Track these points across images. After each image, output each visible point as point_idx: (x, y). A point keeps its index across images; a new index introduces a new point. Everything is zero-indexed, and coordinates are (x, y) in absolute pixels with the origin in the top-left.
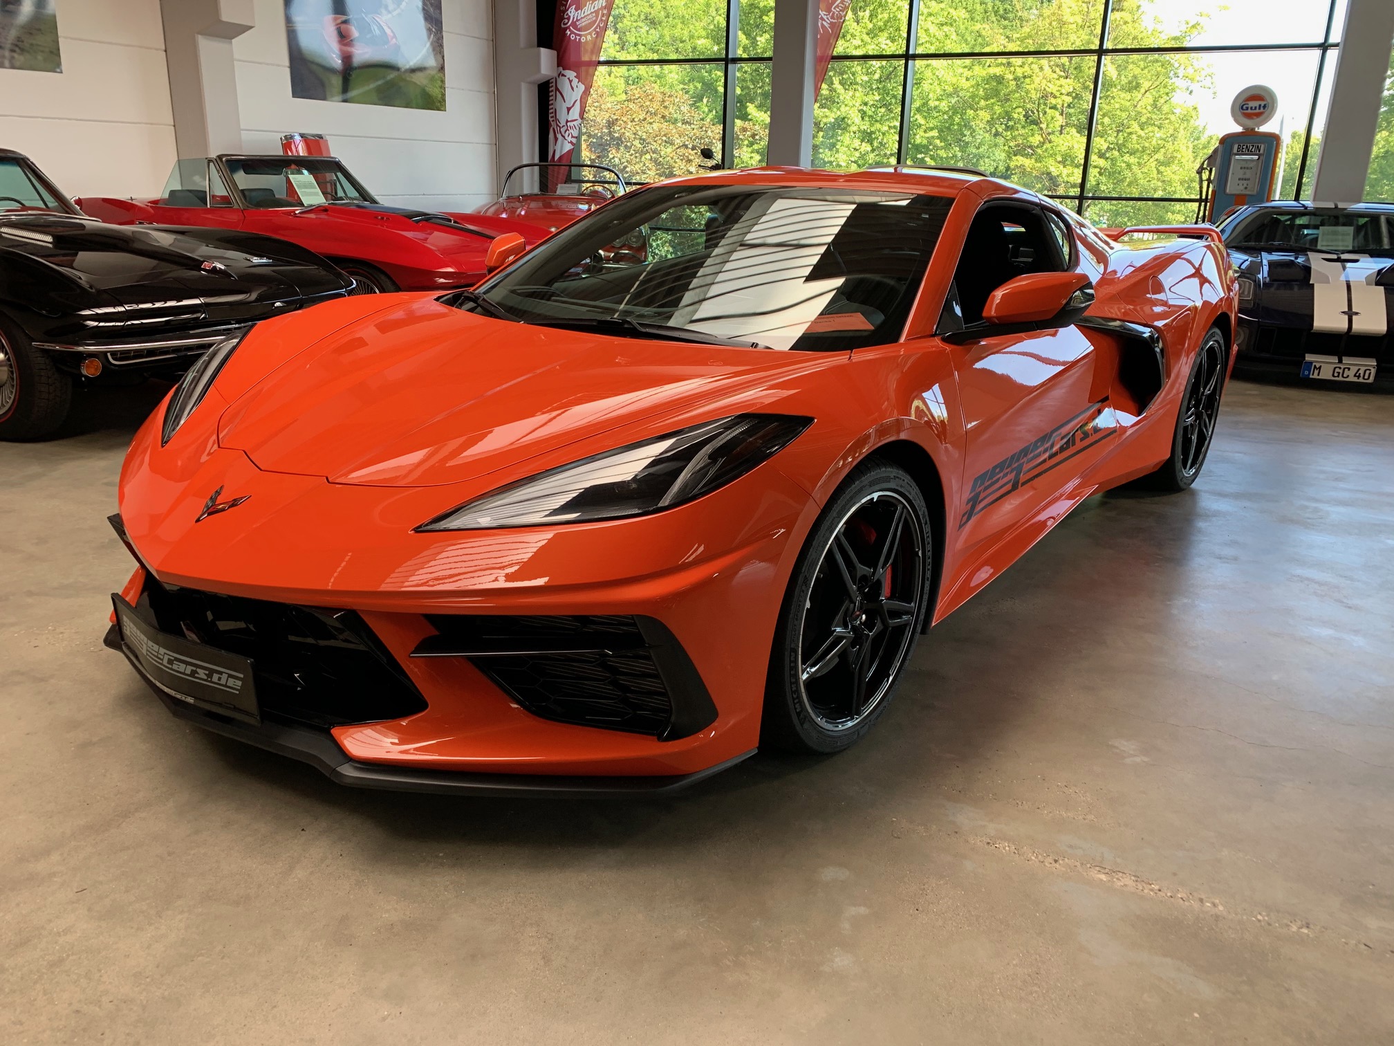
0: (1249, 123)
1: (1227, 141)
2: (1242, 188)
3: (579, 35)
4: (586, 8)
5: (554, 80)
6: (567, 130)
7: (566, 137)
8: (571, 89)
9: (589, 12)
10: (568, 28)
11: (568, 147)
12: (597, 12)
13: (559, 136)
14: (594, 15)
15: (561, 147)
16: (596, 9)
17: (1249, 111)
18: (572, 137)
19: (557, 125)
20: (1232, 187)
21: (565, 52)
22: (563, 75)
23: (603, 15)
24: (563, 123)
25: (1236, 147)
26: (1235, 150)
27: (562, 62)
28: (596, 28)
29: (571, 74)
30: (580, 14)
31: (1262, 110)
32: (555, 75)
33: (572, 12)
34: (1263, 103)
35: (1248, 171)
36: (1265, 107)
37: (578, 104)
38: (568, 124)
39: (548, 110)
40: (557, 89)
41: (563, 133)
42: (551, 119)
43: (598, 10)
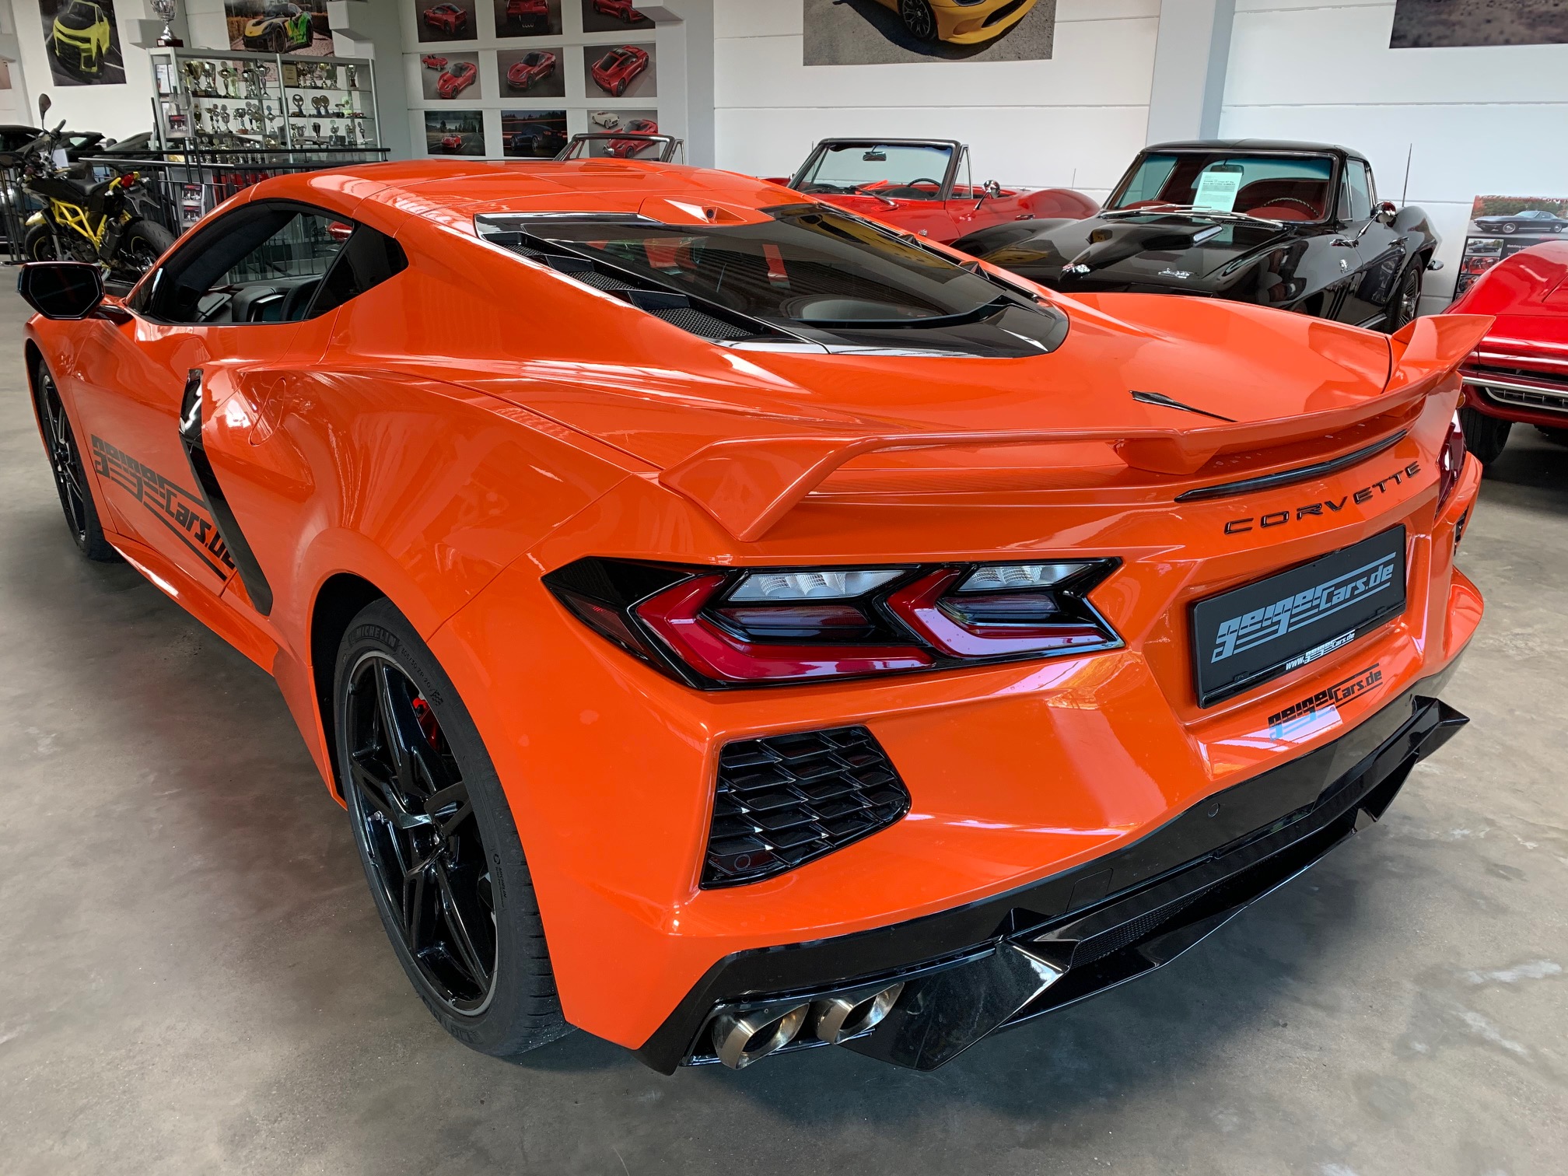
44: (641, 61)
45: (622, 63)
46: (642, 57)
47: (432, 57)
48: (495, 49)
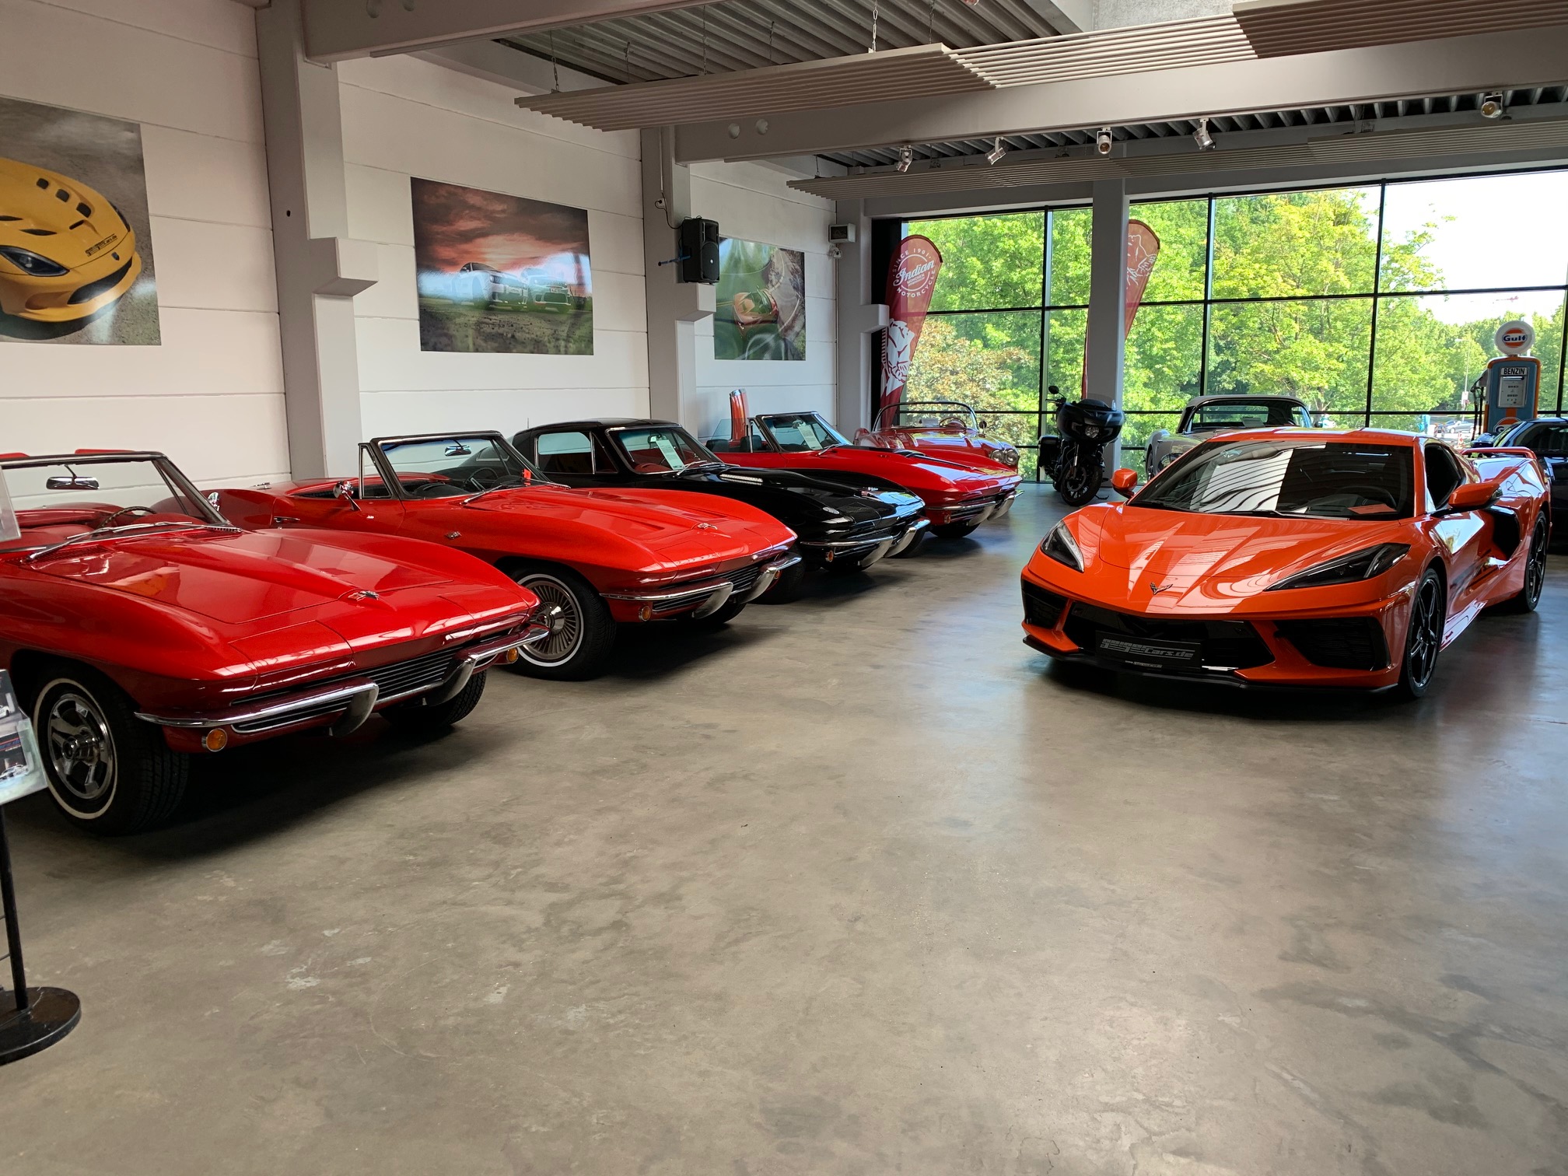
0: (1513, 351)
1: (1494, 366)
2: (1512, 402)
3: (907, 292)
4: (916, 270)
5: (886, 329)
6: (898, 370)
7: (897, 375)
8: (902, 336)
9: (919, 273)
10: (900, 286)
11: (898, 384)
12: (926, 273)
13: (890, 375)
14: (923, 275)
15: (891, 385)
16: (925, 270)
17: (1511, 341)
18: (903, 376)
19: (889, 366)
20: (1503, 402)
21: (896, 306)
22: (894, 325)
23: (931, 275)
24: (894, 364)
25: (1503, 370)
26: (1502, 373)
27: (894, 315)
28: (925, 286)
29: (901, 324)
30: (910, 275)
31: (1522, 340)
32: (888, 325)
33: (903, 274)
34: (1522, 335)
35: (1515, 389)
36: (1524, 338)
37: (908, 349)
38: (899, 365)
39: (881, 354)
40: (889, 337)
41: (894, 373)
42: (883, 362)
43: (927, 271)
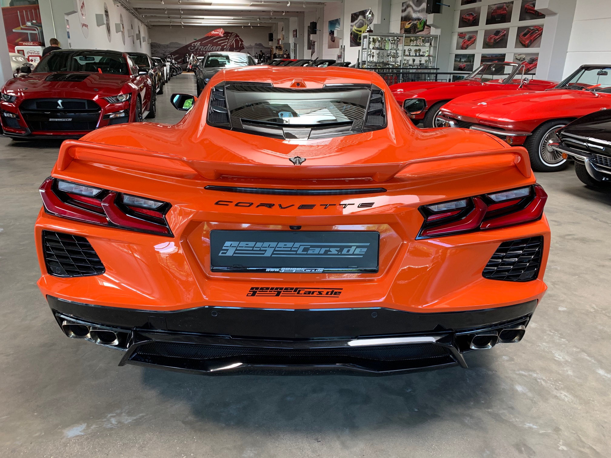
44: (540, 32)
45: (532, 33)
46: (540, 31)
47: (462, 33)
48: (484, 29)
